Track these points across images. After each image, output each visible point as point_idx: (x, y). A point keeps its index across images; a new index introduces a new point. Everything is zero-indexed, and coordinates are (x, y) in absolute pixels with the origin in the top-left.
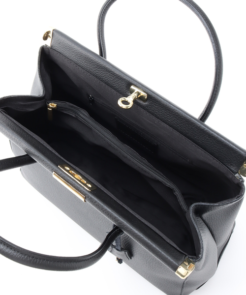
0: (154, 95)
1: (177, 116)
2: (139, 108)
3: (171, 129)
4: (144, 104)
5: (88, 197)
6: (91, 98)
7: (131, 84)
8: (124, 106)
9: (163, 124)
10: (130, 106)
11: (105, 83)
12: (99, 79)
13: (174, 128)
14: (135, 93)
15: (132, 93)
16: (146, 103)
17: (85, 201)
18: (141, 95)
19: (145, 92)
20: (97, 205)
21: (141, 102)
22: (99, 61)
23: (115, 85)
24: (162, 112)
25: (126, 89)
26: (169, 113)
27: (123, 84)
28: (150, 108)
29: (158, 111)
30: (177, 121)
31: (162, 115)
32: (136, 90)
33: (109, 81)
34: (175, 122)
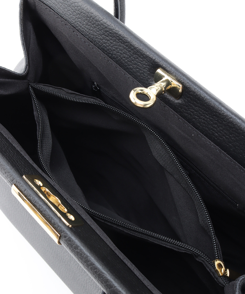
0: (193, 87)
1: (230, 127)
2: (167, 107)
3: (218, 149)
4: (177, 101)
5: (65, 237)
6: (96, 88)
7: (158, 66)
8: (140, 103)
9: (205, 139)
10: (150, 103)
11: (117, 62)
12: (108, 54)
13: (223, 147)
14: (163, 82)
15: (156, 82)
16: (179, 101)
17: (59, 242)
18: (173, 86)
19: (179, 81)
20: (78, 253)
21: (172, 98)
22: (109, 23)
23: (131, 67)
24: (206, 119)
25: (149, 74)
26: (217, 121)
27: (145, 66)
28: (186, 110)
29: (198, 117)
30: (230, 137)
31: (204, 123)
32: (164, 77)
33: (122, 58)
34: (226, 138)
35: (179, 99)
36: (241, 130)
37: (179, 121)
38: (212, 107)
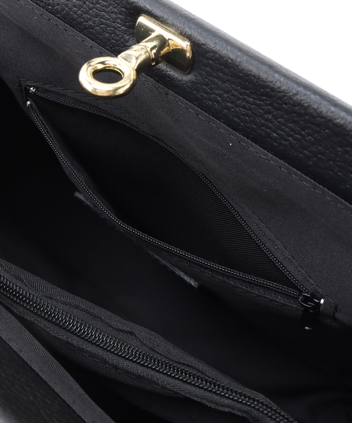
0: (211, 44)
1: (299, 115)
2: (171, 94)
3: (284, 167)
4: (186, 78)
9: (255, 149)
10: (123, 86)
11: (64, 19)
15: (138, 42)
16: (191, 77)
18: (173, 47)
19: (184, 35)
21: (172, 73)
23: (91, 23)
24: (247, 105)
25: (125, 32)
26: (270, 105)
27: (114, 15)
28: (207, 93)
29: (232, 103)
30: (301, 135)
31: (247, 115)
32: (153, 31)
33: (71, 9)
34: (295, 139)
35: (189, 73)
36: (322, 117)
37: (200, 118)
38: (254, 76)
